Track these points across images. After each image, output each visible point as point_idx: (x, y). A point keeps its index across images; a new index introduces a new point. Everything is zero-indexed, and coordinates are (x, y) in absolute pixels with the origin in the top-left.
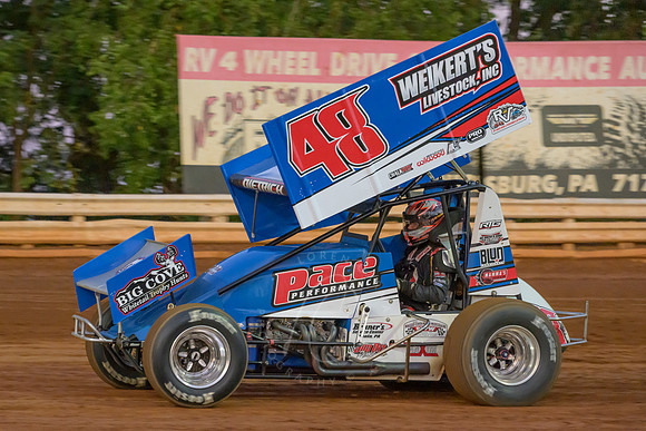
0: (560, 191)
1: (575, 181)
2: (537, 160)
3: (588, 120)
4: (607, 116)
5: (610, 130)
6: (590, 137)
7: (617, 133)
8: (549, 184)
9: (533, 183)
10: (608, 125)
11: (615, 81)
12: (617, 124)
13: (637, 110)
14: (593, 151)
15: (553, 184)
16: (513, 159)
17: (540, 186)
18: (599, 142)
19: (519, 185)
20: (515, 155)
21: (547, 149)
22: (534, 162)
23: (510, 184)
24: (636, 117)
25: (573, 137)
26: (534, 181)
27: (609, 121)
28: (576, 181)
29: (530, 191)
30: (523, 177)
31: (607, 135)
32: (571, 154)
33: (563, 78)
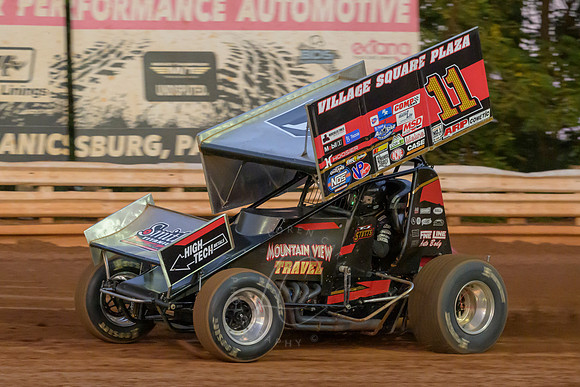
0: (165, 154)
1: (183, 143)
2: (139, 117)
3: (199, 69)
4: (221, 65)
5: (225, 82)
6: (201, 90)
7: (233, 86)
8: (152, 146)
9: (133, 145)
10: (221, 76)
11: (231, 23)
12: (234, 75)
13: (256, 58)
14: (204, 107)
15: (158, 146)
16: (109, 115)
17: (142, 148)
18: (212, 96)
19: (116, 147)
20: (112, 110)
21: (150, 104)
22: (134, 120)
23: (106, 146)
24: (256, 67)
25: (181, 90)
26: (135, 142)
27: (223, 71)
28: (185, 142)
29: (129, 154)
30: (122, 138)
31: (221, 87)
32: (178, 111)
33: (170, 19)
